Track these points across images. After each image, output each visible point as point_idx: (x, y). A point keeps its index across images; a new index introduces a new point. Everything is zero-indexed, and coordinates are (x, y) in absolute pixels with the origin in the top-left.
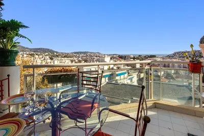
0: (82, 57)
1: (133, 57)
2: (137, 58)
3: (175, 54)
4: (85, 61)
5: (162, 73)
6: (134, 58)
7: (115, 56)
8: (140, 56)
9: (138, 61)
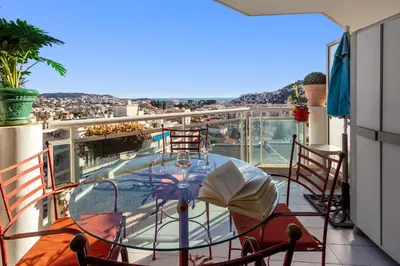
0: (67, 105)
1: (178, 104)
2: (187, 106)
3: (242, 98)
4: (76, 115)
5: (226, 129)
6: (180, 106)
7: (144, 102)
8: (190, 101)
9: (188, 111)
